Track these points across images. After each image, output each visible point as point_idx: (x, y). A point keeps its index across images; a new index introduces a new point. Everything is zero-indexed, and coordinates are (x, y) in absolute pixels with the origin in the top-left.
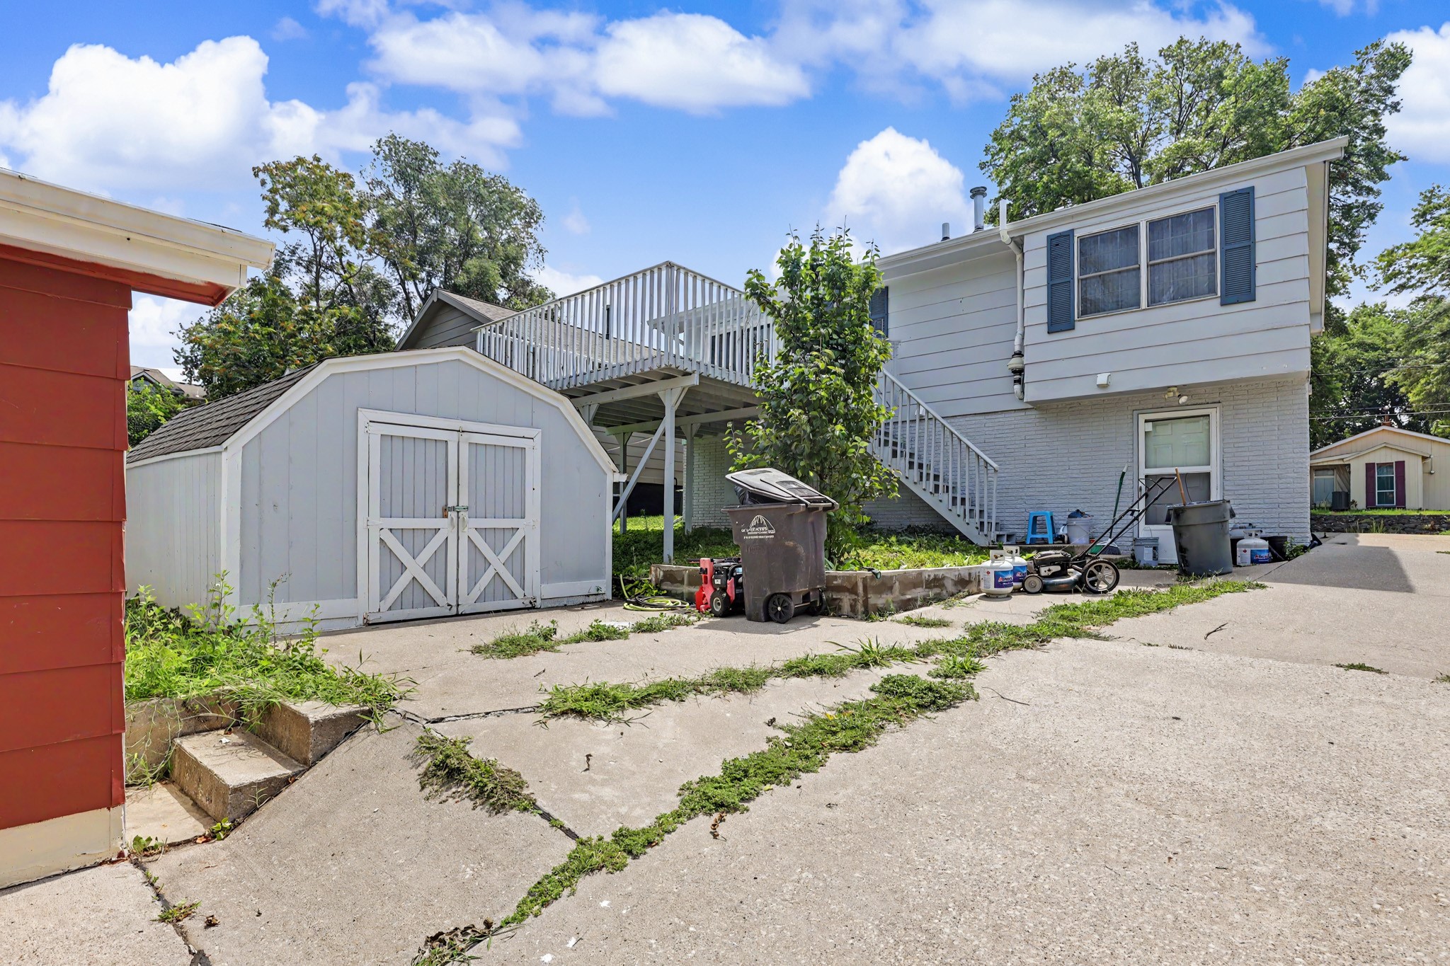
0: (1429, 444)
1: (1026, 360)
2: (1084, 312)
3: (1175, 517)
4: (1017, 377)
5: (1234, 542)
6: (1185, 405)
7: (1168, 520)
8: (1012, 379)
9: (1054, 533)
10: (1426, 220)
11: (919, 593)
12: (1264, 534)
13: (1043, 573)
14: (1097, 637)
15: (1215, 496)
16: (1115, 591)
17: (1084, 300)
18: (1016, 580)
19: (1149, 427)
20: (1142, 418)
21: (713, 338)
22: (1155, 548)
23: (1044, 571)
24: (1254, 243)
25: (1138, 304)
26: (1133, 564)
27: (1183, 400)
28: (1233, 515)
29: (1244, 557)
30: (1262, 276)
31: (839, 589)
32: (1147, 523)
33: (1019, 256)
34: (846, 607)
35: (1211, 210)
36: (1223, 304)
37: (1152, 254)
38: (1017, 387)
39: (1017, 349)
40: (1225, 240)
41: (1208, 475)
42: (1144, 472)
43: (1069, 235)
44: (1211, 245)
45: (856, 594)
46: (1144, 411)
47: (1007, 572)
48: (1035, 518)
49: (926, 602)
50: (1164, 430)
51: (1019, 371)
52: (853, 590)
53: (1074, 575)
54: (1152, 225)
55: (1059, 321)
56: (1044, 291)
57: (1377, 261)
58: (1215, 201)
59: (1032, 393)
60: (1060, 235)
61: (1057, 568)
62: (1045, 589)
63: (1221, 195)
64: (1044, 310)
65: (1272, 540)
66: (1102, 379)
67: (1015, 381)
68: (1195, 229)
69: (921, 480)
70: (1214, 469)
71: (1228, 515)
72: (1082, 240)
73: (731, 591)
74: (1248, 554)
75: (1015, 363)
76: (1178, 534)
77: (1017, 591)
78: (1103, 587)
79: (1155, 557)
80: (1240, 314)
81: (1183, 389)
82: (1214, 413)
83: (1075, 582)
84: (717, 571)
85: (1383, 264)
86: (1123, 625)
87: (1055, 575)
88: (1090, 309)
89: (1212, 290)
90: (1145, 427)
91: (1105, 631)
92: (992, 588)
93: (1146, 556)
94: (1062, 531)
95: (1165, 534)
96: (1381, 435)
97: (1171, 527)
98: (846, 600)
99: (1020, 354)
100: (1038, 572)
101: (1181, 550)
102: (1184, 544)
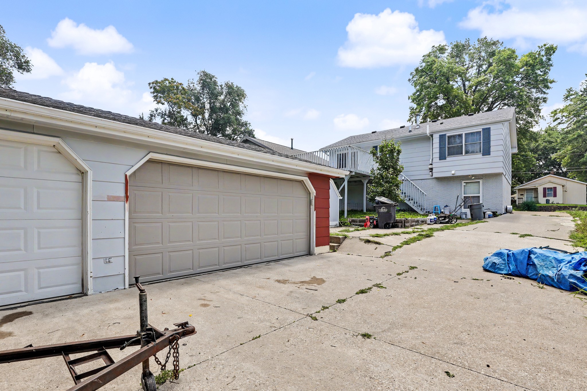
0: (565, 181)
1: (433, 166)
2: (448, 155)
3: (470, 207)
4: (431, 170)
5: (484, 213)
6: (474, 179)
7: (468, 207)
8: (429, 171)
9: (440, 211)
10: (568, 100)
11: (414, 223)
12: (492, 211)
13: (440, 220)
14: (453, 230)
15: (481, 202)
16: (457, 223)
17: (448, 153)
18: (434, 221)
19: (465, 184)
20: (463, 182)
21: (338, 155)
22: (466, 215)
23: (440, 219)
24: (490, 141)
25: (462, 153)
26: (461, 218)
27: (473, 178)
28: (483, 206)
29: (487, 216)
30: (492, 149)
31: (398, 222)
32: (464, 208)
33: (431, 139)
34: (400, 226)
35: (480, 132)
36: (483, 155)
37: (466, 142)
38: (431, 173)
39: (431, 163)
40: (483, 140)
41: (479, 196)
42: (463, 195)
43: (445, 135)
44: (480, 140)
45: (402, 223)
46: (463, 180)
47: (433, 219)
48: (435, 207)
49: (416, 225)
50: (469, 185)
51: (431, 169)
52: (402, 222)
53: (447, 220)
54: (466, 134)
55: (442, 157)
56: (438, 149)
57: (550, 114)
58: (481, 130)
59: (435, 175)
60: (443, 135)
61: (443, 218)
62: (441, 223)
63: (483, 129)
64: (438, 154)
65: (493, 212)
66: (453, 172)
67: (430, 171)
68: (476, 136)
69: (405, 197)
70: (481, 195)
71: (482, 206)
72: (449, 137)
73: (375, 223)
74: (488, 216)
75: (430, 166)
76: (471, 211)
77: (434, 223)
78: (453, 222)
79: (466, 217)
80: (487, 158)
81: (473, 176)
82: (481, 181)
83: (447, 221)
84: (370, 219)
85: (553, 115)
86: (458, 228)
87: (443, 220)
88: (450, 154)
89: (480, 152)
90: (463, 184)
91: (454, 229)
92: (429, 223)
93: (464, 216)
94: (442, 210)
95: (468, 211)
96: (549, 178)
97: (469, 209)
98: (400, 224)
99: (431, 164)
100: (439, 219)
101: (472, 215)
102: (472, 213)
